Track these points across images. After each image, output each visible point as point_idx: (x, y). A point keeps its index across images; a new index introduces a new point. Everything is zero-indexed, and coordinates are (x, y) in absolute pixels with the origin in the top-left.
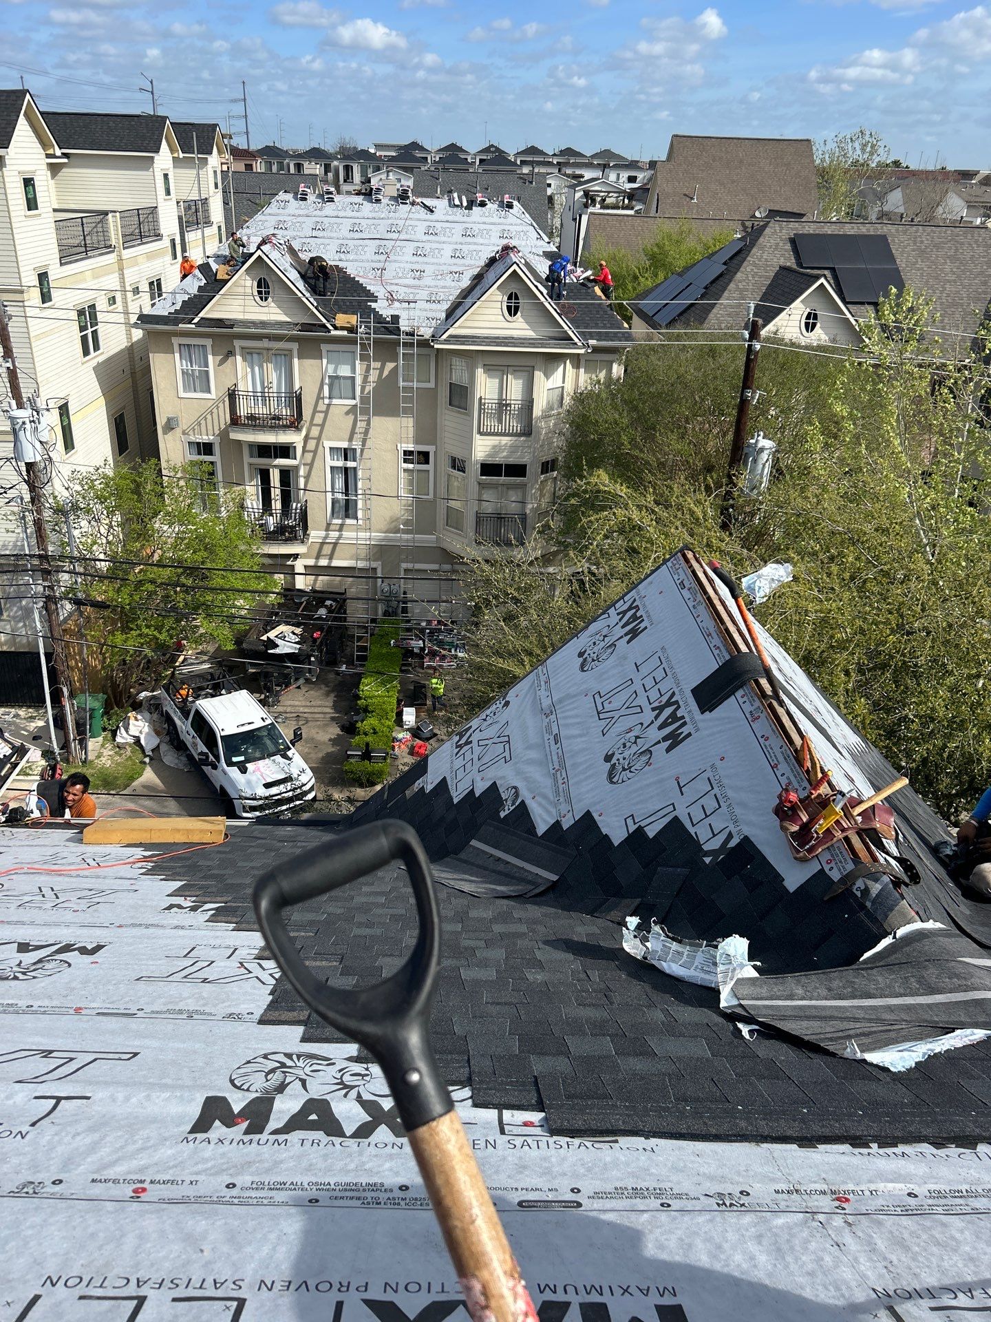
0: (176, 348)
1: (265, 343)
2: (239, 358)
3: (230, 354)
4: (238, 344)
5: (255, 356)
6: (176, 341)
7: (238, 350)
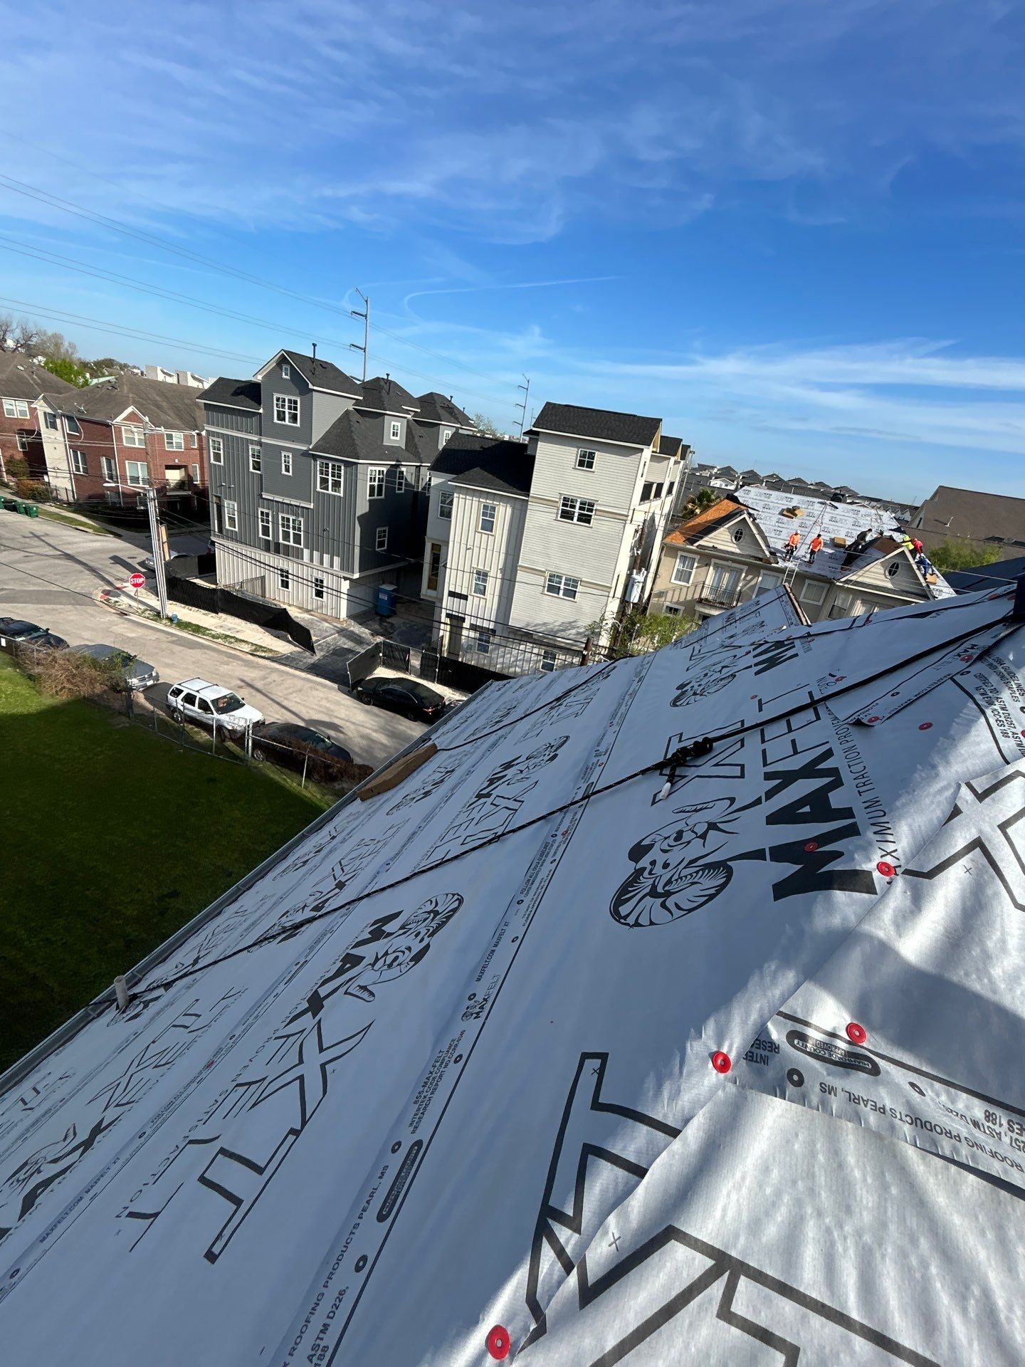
0: (679, 557)
1: (730, 563)
2: (711, 568)
3: (708, 565)
4: (713, 561)
5: (720, 569)
6: (680, 553)
7: (712, 564)
